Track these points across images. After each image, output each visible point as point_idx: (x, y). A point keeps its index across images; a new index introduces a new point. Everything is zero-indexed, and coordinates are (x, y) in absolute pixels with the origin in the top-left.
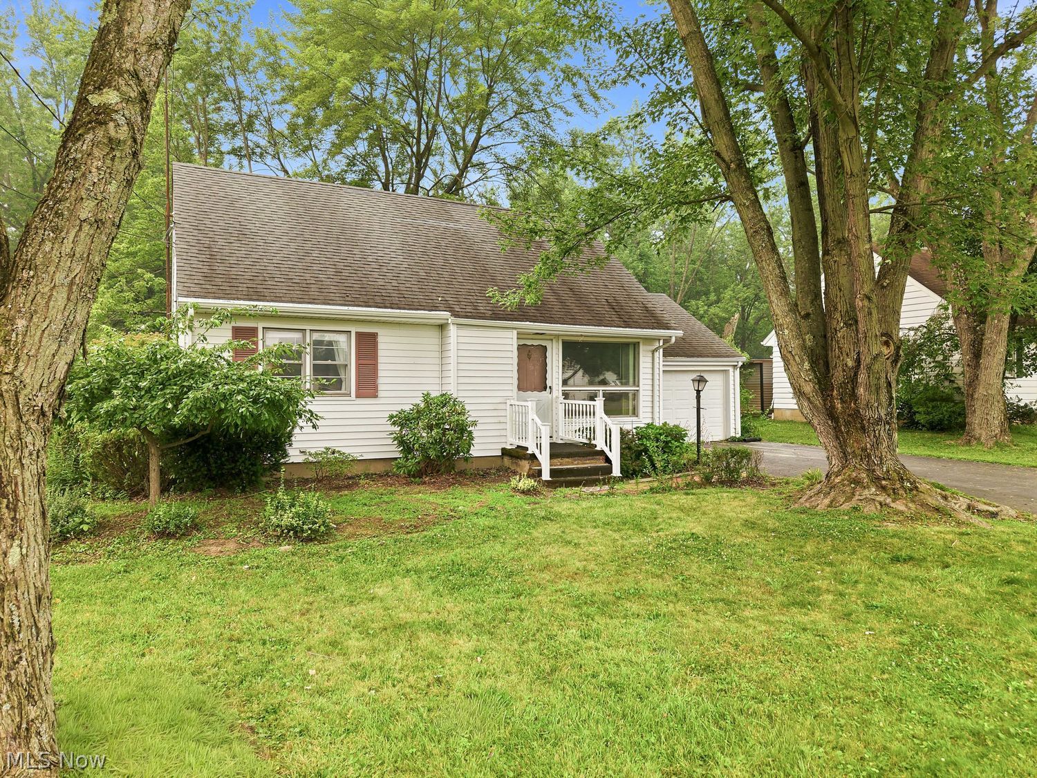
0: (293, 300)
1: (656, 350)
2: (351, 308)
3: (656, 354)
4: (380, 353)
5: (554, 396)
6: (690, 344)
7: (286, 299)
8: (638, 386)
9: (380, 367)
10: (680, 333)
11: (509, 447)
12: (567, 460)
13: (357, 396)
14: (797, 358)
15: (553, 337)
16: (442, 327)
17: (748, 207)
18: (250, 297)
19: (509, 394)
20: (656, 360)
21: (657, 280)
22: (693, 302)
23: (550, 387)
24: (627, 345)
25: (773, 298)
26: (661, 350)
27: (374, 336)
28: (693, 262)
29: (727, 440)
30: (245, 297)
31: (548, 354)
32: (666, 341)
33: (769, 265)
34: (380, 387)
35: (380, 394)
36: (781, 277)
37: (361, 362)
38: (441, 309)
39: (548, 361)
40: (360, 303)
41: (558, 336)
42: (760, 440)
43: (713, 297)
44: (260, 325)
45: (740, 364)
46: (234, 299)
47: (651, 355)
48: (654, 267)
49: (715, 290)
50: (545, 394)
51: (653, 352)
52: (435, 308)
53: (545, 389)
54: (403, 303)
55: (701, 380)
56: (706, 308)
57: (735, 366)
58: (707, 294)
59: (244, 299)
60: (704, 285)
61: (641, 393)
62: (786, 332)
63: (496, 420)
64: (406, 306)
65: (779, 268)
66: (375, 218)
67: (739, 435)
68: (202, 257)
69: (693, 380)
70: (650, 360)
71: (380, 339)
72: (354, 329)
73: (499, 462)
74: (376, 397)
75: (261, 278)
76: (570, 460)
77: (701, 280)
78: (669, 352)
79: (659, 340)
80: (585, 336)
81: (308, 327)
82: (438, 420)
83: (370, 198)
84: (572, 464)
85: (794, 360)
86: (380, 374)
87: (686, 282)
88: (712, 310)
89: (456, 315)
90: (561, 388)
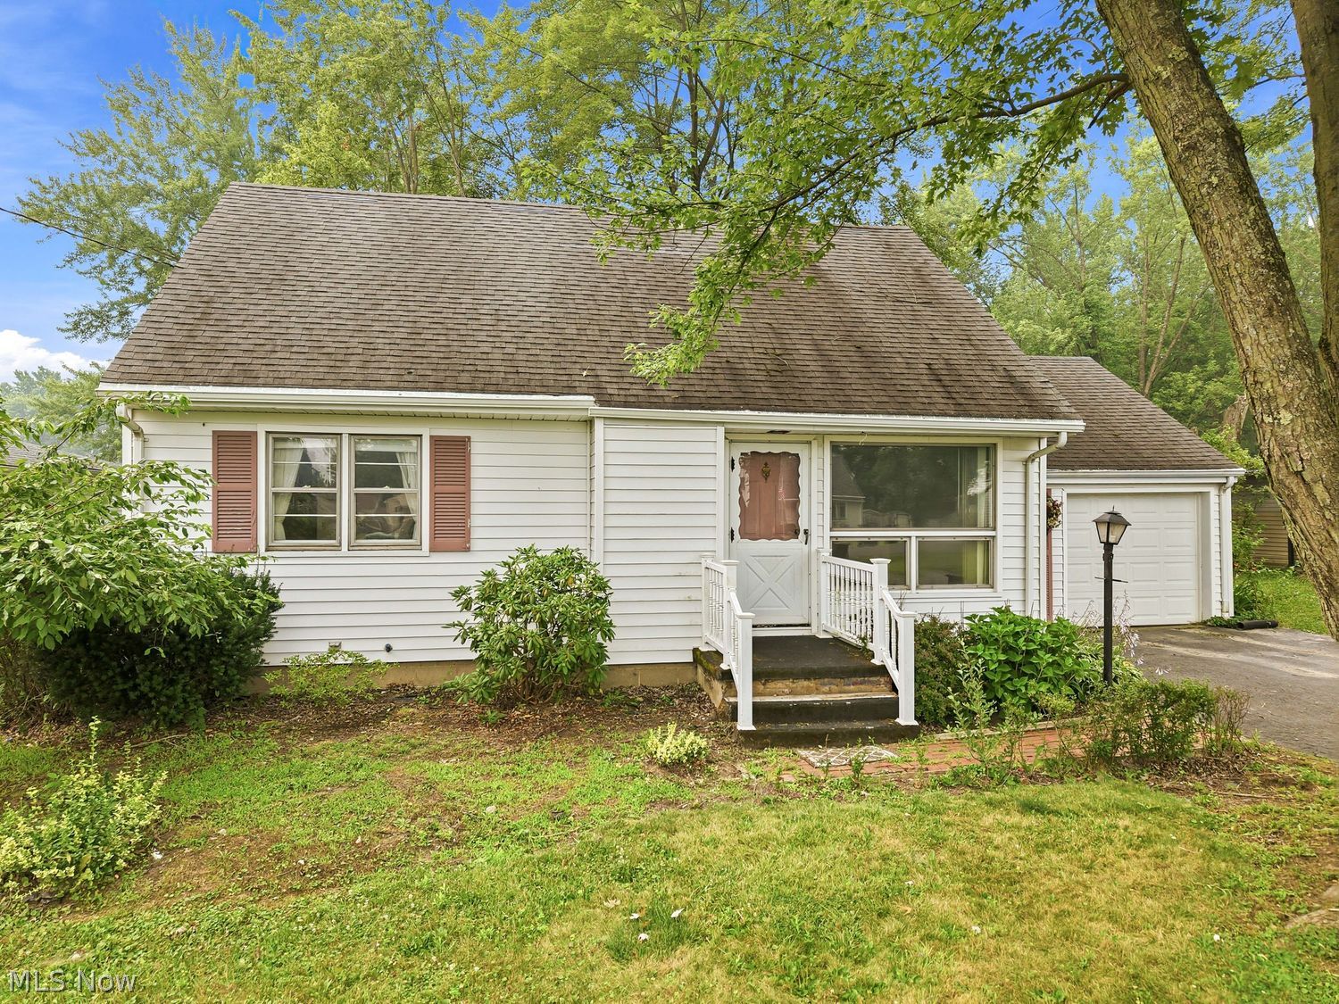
0: (304, 382)
1: (1031, 459)
2: (404, 394)
3: (1033, 467)
4: (475, 472)
5: (814, 548)
6: (1128, 445)
7: (293, 382)
8: (994, 529)
9: (475, 497)
10: (1078, 425)
11: (704, 649)
12: (806, 683)
13: (432, 550)
14: (1319, 490)
15: (809, 438)
16: (590, 422)
17: (1167, 83)
18: (227, 380)
19: (708, 546)
20: (1033, 478)
21: (1114, 344)
22: (1177, 375)
23: (806, 532)
24: (972, 451)
25: (1245, 325)
26: (1044, 459)
27: (464, 442)
28: (1180, 313)
29: (1204, 623)
30: (222, 380)
31: (803, 470)
32: (1053, 439)
33: (1230, 235)
34: (475, 534)
35: (475, 545)
36: (1268, 265)
37: (439, 489)
38: (579, 390)
39: (803, 482)
40: (426, 385)
41: (823, 435)
42: (1274, 625)
43: (1212, 366)
44: (261, 428)
45: (1232, 481)
46: (197, 384)
47: (1021, 468)
48: (1110, 324)
49: (1216, 356)
50: (795, 545)
51: (1026, 462)
52: (570, 390)
53: (796, 533)
54: (511, 382)
55: (1114, 521)
56: (1200, 383)
57: (1221, 486)
58: (1203, 362)
59: (216, 384)
60: (1199, 347)
61: (1000, 542)
62: (1285, 417)
63: (682, 595)
64: (513, 389)
65: (1262, 240)
66: (526, 245)
67: (1229, 614)
68: (184, 318)
69: (1098, 522)
70: (1019, 477)
71: (476, 448)
72: (426, 431)
73: (689, 675)
74: (468, 550)
75: (267, 348)
76: (812, 684)
77: (1194, 340)
78: (1058, 461)
79: (1039, 439)
80: (873, 434)
81: (346, 429)
82: (523, 603)
83: (532, 217)
84: (818, 692)
85: (1311, 495)
86: (475, 509)
87: (1166, 344)
88: (1211, 387)
89: (604, 400)
90: (828, 534)
